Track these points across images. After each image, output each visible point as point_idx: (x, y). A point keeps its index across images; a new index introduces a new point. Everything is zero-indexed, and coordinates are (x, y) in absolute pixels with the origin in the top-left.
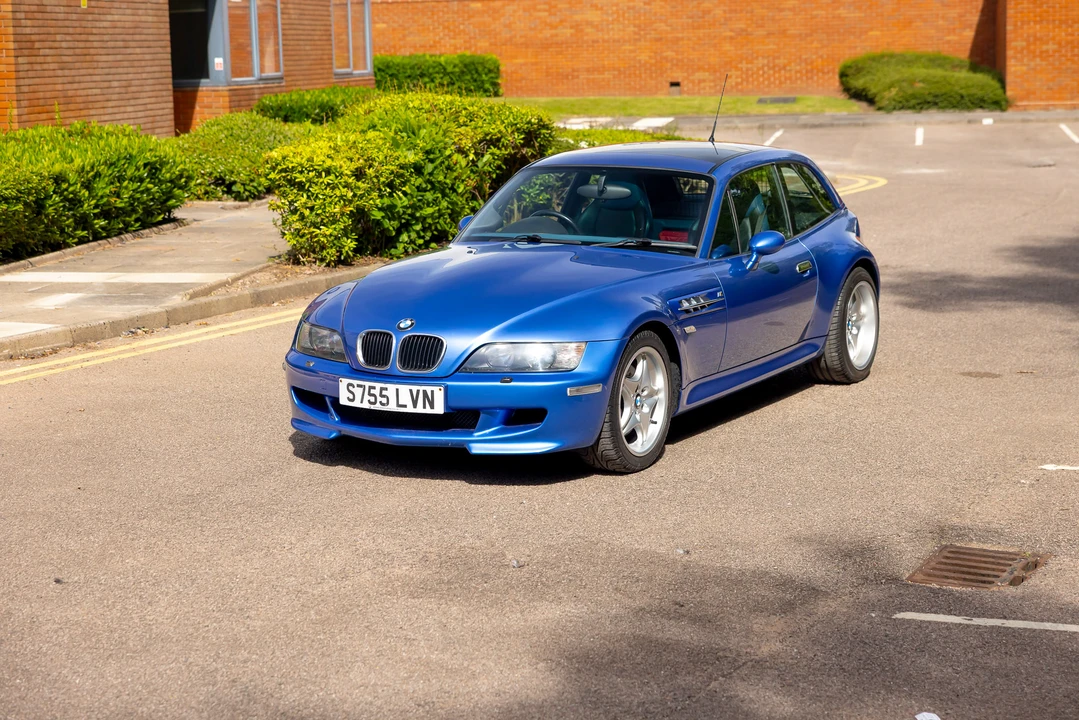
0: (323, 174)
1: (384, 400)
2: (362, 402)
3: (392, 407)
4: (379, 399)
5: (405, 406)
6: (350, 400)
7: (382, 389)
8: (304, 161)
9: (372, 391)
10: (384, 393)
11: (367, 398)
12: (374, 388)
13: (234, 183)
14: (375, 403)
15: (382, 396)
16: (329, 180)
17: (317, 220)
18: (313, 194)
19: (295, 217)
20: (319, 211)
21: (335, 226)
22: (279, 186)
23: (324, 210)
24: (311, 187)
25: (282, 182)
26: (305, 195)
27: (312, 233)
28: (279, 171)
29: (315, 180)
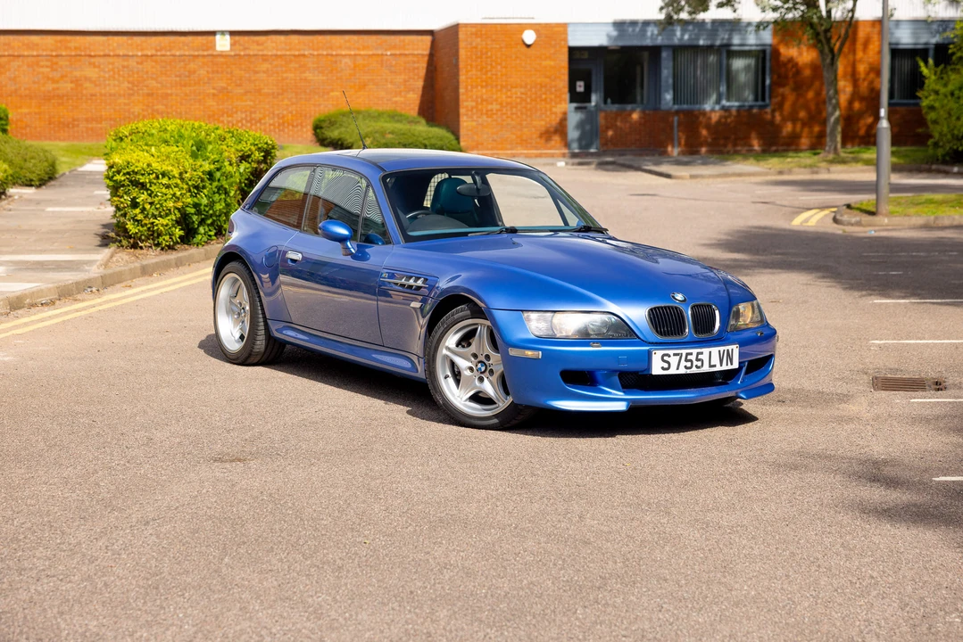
16: (165, 181)
17: (156, 213)
18: (153, 192)
19: (138, 211)
20: (158, 206)
21: (169, 218)
22: (123, 186)
23: (161, 205)
24: (151, 186)
25: (127, 182)
26: (145, 193)
27: (153, 223)
28: (124, 174)
29: (155, 181)
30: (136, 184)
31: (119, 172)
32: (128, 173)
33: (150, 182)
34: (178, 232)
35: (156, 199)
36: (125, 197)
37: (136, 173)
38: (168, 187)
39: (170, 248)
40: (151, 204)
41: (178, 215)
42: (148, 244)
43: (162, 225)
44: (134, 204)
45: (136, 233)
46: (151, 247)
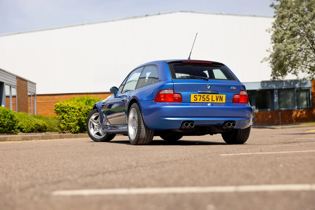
0: (72, 109)
8: (66, 105)
13: (23, 128)
16: (73, 110)
17: (70, 121)
18: (69, 114)
19: (64, 120)
20: (71, 118)
21: (74, 122)
22: (59, 112)
23: (72, 118)
24: (68, 112)
25: (60, 111)
26: (66, 114)
27: (68, 124)
28: (60, 108)
29: (70, 110)
30: (63, 111)
31: (58, 108)
32: (61, 108)
33: (68, 111)
34: (78, 127)
35: (70, 117)
36: (60, 116)
37: (63, 108)
38: (74, 112)
39: (75, 133)
40: (68, 118)
41: (78, 122)
42: (67, 131)
43: (72, 125)
44: (63, 118)
45: (63, 128)
46: (68, 133)
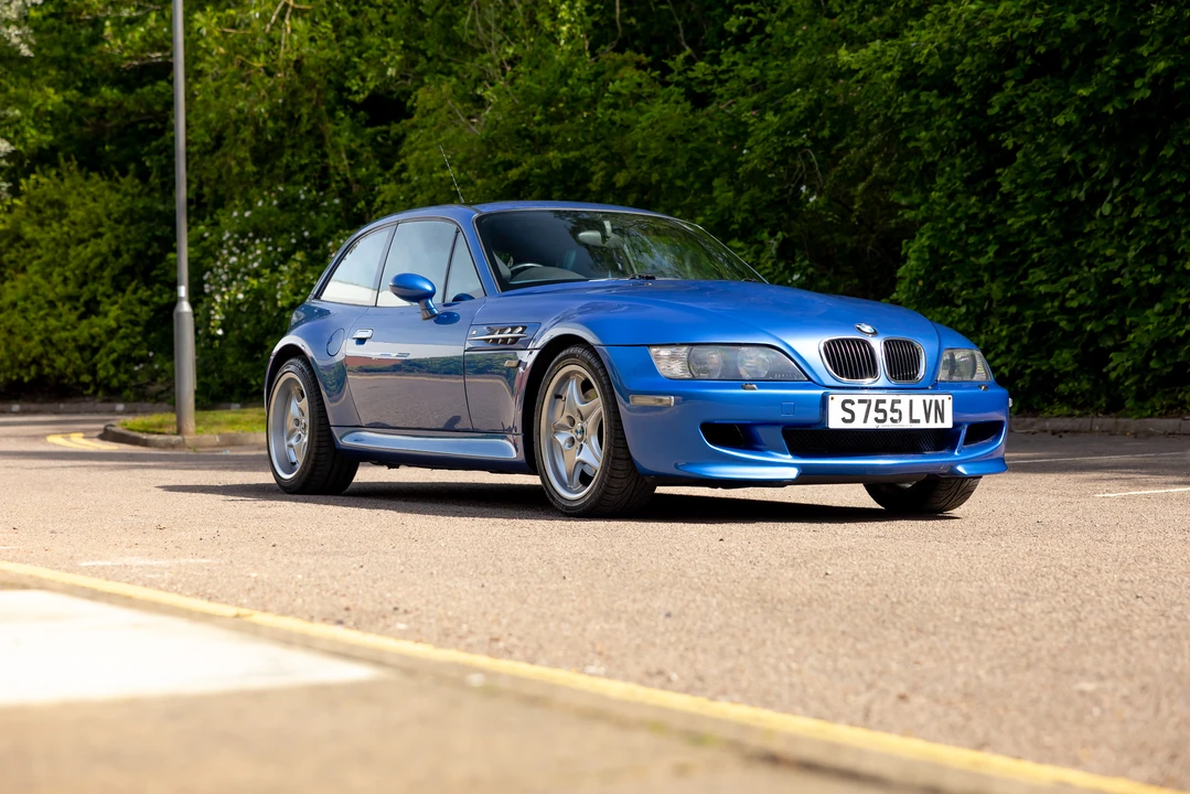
1: (896, 416)
2: (865, 421)
3: (905, 424)
4: (890, 415)
5: (918, 421)
6: (844, 420)
7: (894, 402)
9: (881, 406)
10: (896, 406)
11: (873, 414)
12: (884, 401)
14: (884, 421)
15: (893, 410)
